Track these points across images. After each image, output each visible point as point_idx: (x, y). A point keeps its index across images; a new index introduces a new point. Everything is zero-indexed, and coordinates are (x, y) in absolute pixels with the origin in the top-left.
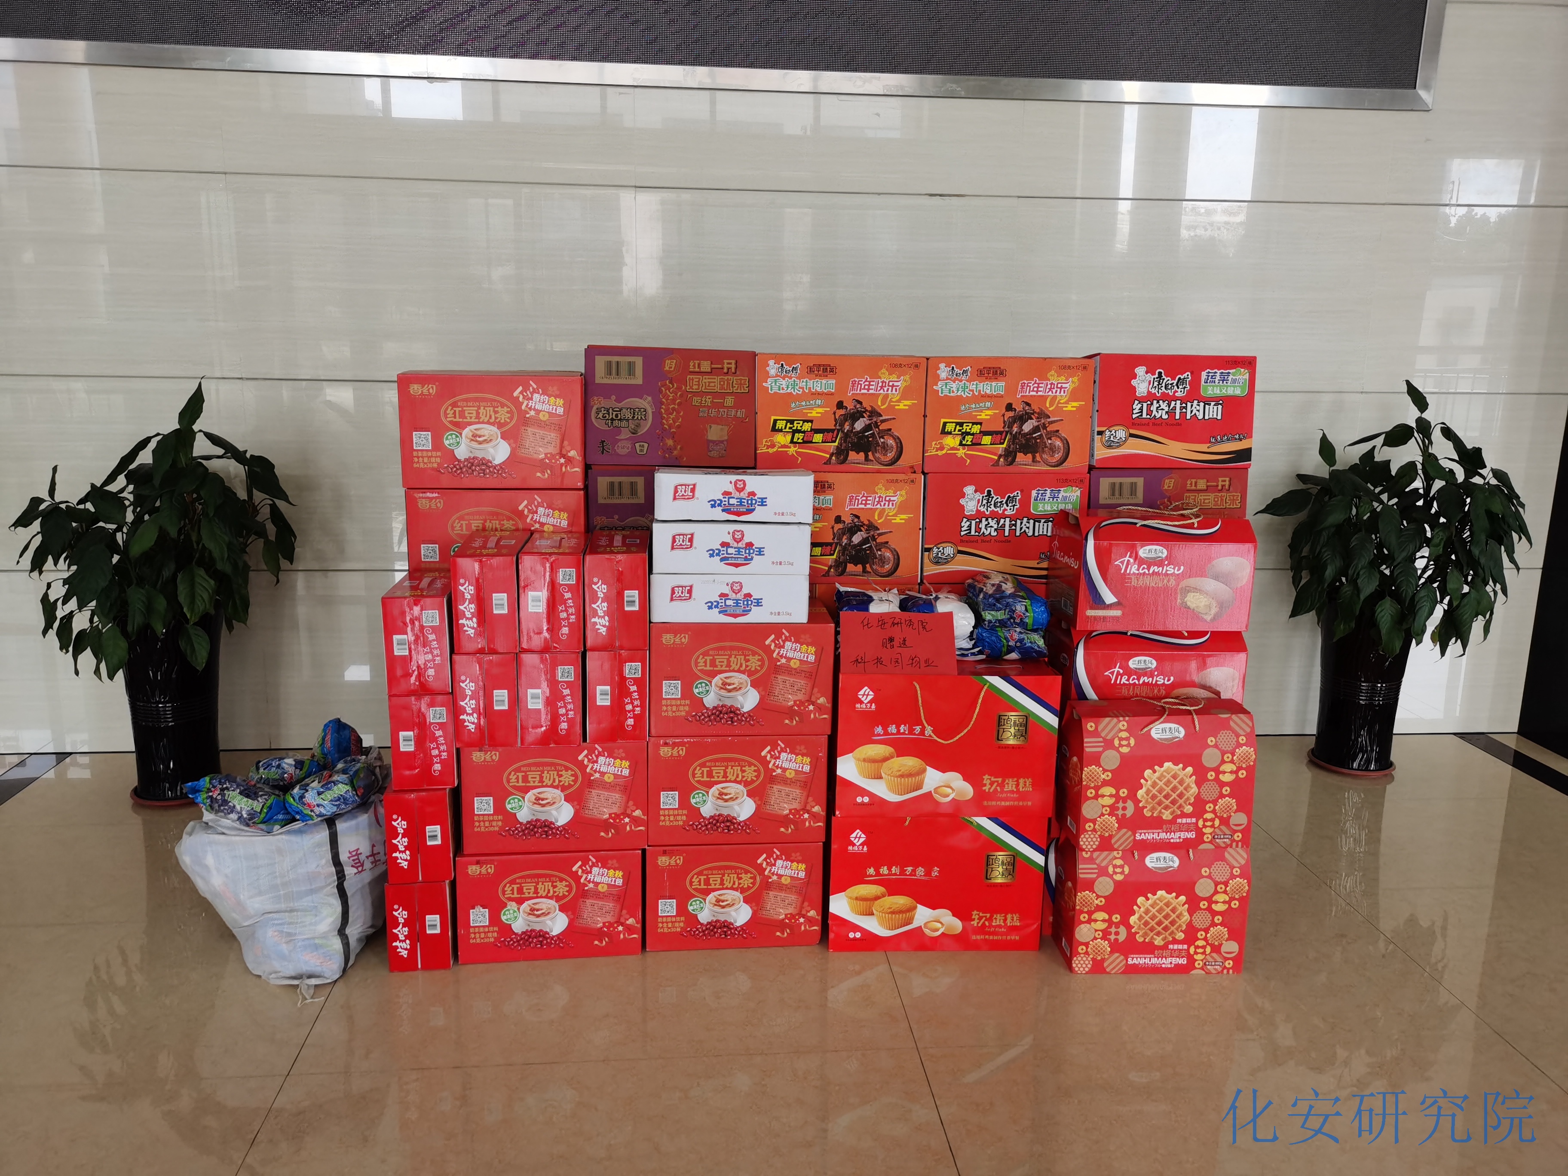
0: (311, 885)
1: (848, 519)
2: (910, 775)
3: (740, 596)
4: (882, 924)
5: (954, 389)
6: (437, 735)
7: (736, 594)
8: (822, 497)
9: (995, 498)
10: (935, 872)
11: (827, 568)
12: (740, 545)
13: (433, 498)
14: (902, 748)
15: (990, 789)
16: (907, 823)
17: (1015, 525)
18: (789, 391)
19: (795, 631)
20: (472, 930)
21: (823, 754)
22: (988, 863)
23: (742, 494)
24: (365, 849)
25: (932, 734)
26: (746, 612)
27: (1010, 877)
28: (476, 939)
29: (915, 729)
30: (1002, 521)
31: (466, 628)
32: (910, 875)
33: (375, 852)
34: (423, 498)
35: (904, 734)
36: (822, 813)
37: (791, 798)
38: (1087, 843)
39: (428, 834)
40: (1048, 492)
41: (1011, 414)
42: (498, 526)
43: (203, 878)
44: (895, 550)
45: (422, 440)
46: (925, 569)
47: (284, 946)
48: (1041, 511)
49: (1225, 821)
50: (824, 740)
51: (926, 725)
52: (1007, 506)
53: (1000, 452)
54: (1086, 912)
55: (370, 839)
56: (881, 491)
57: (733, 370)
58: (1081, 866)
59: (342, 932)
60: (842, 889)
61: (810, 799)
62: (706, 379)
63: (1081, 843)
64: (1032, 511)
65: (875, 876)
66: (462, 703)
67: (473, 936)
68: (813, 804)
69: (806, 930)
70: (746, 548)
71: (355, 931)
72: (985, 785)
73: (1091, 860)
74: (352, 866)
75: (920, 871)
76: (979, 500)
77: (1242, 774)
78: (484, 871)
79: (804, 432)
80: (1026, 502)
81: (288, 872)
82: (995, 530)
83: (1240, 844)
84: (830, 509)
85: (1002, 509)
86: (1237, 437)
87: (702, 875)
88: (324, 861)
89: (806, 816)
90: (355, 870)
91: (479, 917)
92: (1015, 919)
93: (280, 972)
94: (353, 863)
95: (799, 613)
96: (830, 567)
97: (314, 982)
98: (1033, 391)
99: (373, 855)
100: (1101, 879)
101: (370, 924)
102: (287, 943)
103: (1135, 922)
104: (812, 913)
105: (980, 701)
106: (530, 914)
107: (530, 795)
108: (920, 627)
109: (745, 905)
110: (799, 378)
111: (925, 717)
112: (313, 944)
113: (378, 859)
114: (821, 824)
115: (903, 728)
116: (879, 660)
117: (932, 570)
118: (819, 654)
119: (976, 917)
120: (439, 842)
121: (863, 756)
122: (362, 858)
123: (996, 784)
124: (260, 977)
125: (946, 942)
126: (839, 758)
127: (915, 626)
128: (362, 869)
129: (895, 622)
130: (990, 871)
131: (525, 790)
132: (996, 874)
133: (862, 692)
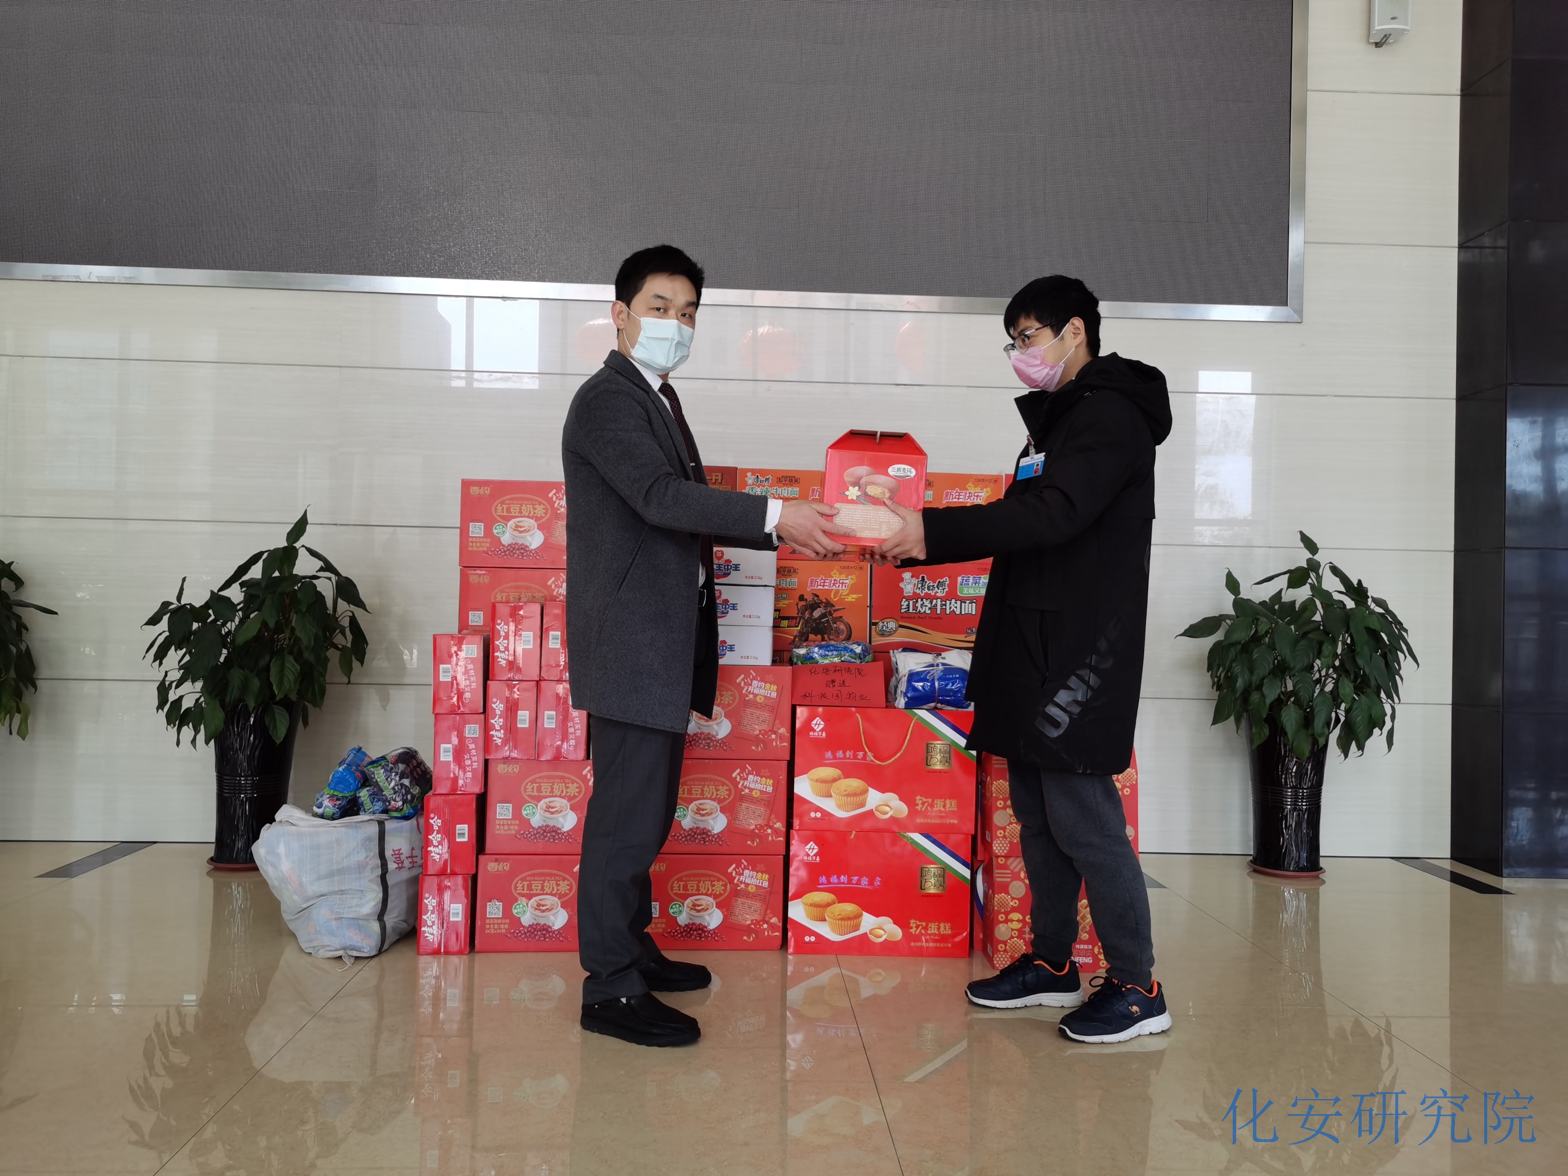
0: (360, 873)
1: (809, 598)
2: (855, 795)
4: (833, 930)
6: (471, 748)
8: (788, 580)
9: (928, 582)
10: (878, 882)
11: (792, 638)
13: (482, 574)
14: (848, 771)
15: (921, 808)
16: (853, 836)
19: (760, 672)
20: (488, 921)
21: (783, 776)
22: (922, 874)
23: (720, 561)
24: (405, 851)
25: (873, 759)
28: (491, 930)
29: (858, 755)
30: (934, 601)
31: (499, 660)
32: (857, 884)
33: (413, 855)
34: (473, 574)
35: (849, 758)
36: (782, 829)
37: (757, 814)
38: (999, 848)
39: (457, 832)
40: (971, 578)
43: (273, 865)
45: (477, 530)
46: (872, 640)
47: (334, 923)
48: (966, 594)
50: (784, 764)
51: (867, 750)
52: (938, 589)
54: (1003, 913)
55: (411, 842)
56: (836, 576)
59: (381, 917)
60: (798, 895)
61: (773, 816)
63: (994, 848)
64: (959, 594)
65: (826, 884)
66: (492, 721)
67: (488, 926)
68: (775, 821)
69: (769, 935)
70: (722, 604)
71: (391, 919)
72: (917, 805)
73: (1005, 867)
74: (394, 862)
75: (865, 881)
76: (915, 584)
78: (500, 868)
80: (953, 586)
81: (343, 859)
82: (930, 608)
84: (795, 589)
85: (934, 591)
87: (682, 881)
88: (372, 854)
89: (769, 831)
90: (396, 866)
91: (494, 910)
92: (947, 928)
93: (327, 946)
94: (395, 860)
95: (765, 658)
96: (795, 637)
97: (355, 954)
98: (954, 497)
99: (411, 857)
100: (1014, 883)
101: (403, 918)
102: (336, 919)
104: (774, 920)
106: (536, 909)
107: (542, 804)
108: (857, 672)
109: (717, 910)
110: (771, 486)
111: (866, 744)
112: (356, 922)
113: (415, 859)
114: (781, 839)
115: (848, 753)
116: (823, 696)
117: (878, 640)
118: (780, 692)
119: (914, 925)
120: (465, 839)
121: (816, 777)
122: (403, 857)
123: (926, 804)
124: (311, 953)
125: (889, 948)
126: (796, 779)
127: (853, 672)
128: (402, 867)
129: (837, 669)
130: (923, 881)
131: (538, 799)
132: (928, 884)
133: (814, 722)
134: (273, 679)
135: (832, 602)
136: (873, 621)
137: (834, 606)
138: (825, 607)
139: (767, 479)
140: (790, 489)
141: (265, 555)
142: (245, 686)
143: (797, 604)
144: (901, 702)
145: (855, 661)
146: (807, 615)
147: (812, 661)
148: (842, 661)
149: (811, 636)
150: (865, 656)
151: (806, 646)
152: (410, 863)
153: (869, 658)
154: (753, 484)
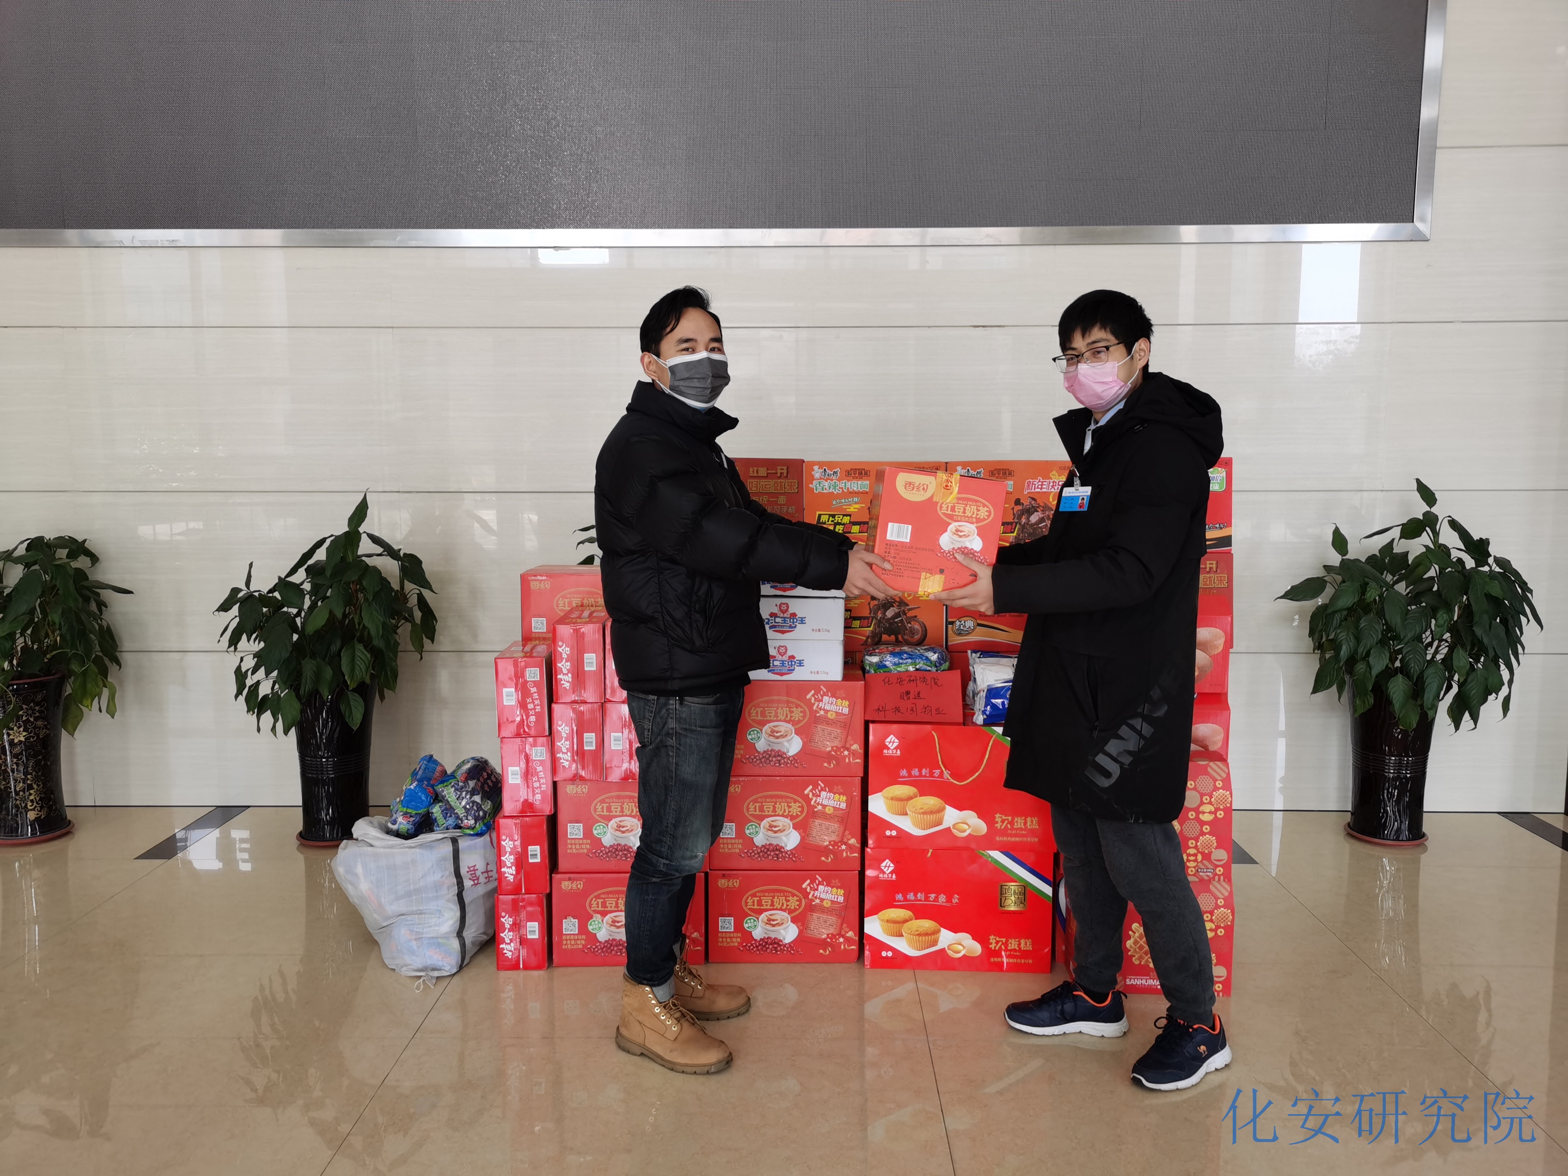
0: (437, 892)
1: (883, 598)
2: (931, 812)
3: (785, 658)
4: (911, 944)
6: (538, 770)
7: (782, 656)
10: (956, 899)
11: (865, 638)
12: (785, 615)
13: (543, 580)
14: (924, 789)
15: (1001, 826)
16: (929, 854)
18: (830, 491)
19: (832, 688)
20: (564, 937)
21: (857, 794)
22: (1001, 891)
24: (481, 867)
25: (950, 778)
26: (791, 671)
27: (1022, 905)
28: (567, 945)
29: (934, 773)
31: (562, 682)
32: (934, 901)
33: (489, 870)
34: (535, 580)
35: (925, 776)
36: (857, 845)
37: (830, 831)
39: (529, 853)
41: (1020, 507)
42: (594, 604)
43: (352, 884)
44: (923, 623)
46: (949, 639)
47: (414, 943)
49: (1207, 857)
50: (858, 781)
51: (944, 769)
55: (485, 859)
57: (785, 475)
59: (460, 934)
60: (875, 912)
61: (847, 832)
62: (763, 482)
65: (903, 901)
66: (559, 744)
67: (565, 942)
68: (849, 837)
69: (845, 949)
70: (790, 618)
71: (469, 935)
72: (997, 823)
74: (470, 879)
75: (942, 898)
77: (1220, 814)
78: (574, 886)
79: (844, 524)
81: (419, 879)
83: (1222, 878)
86: (1218, 526)
87: (756, 896)
88: (447, 873)
89: (844, 847)
90: (472, 883)
91: (570, 926)
92: (1028, 944)
94: (471, 877)
95: (835, 672)
96: (868, 637)
97: (436, 974)
98: (1038, 488)
99: (487, 872)
101: (481, 931)
102: (416, 940)
104: (850, 934)
105: (989, 748)
106: (612, 925)
107: (613, 823)
108: (933, 683)
109: (792, 924)
110: (839, 480)
111: (942, 763)
112: (436, 943)
113: (490, 874)
114: (856, 855)
115: (924, 771)
116: (897, 709)
117: (955, 640)
118: (852, 707)
119: (994, 941)
120: (538, 860)
121: (891, 795)
122: (478, 873)
123: (1006, 822)
124: (394, 970)
125: (967, 963)
126: (870, 797)
127: (929, 682)
128: (478, 884)
129: (912, 679)
130: (1003, 899)
131: (609, 819)
132: (1009, 902)
133: (888, 740)
134: (345, 669)
135: (906, 601)
136: (950, 620)
137: (908, 605)
138: (898, 606)
139: (835, 473)
140: (860, 483)
141: (328, 542)
142: (318, 676)
143: (869, 604)
144: (979, 719)
145: (930, 668)
146: (880, 615)
147: (885, 670)
148: (917, 670)
149: (885, 637)
150: (941, 664)
151: (879, 653)
152: (486, 878)
153: (946, 666)
154: (821, 478)
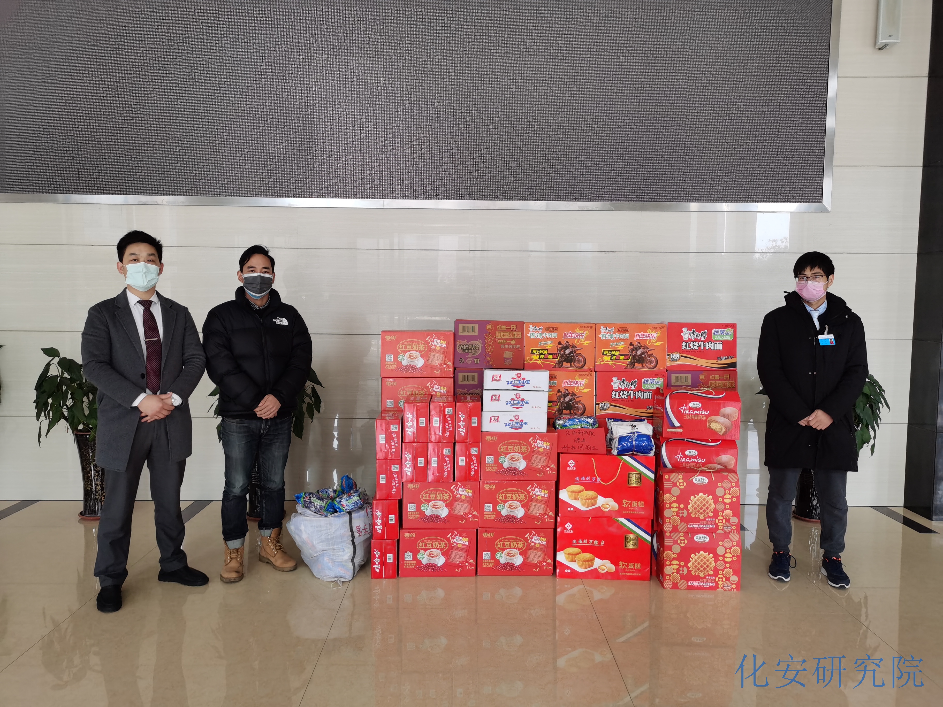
0: (342, 539)
1: (563, 391)
2: (591, 499)
3: (519, 421)
4: (580, 566)
5: (608, 337)
6: (395, 477)
7: (517, 420)
8: (552, 381)
9: (626, 382)
10: (603, 543)
11: (554, 412)
12: (519, 400)
13: (392, 381)
14: (587, 487)
15: (625, 506)
16: (590, 520)
17: (635, 394)
18: (538, 338)
19: (541, 436)
20: (405, 562)
22: (625, 539)
23: (520, 379)
25: (600, 481)
26: (521, 428)
27: (636, 546)
28: (406, 566)
29: (592, 479)
30: (630, 392)
31: (408, 432)
32: (592, 544)
33: (366, 528)
34: (388, 381)
35: (588, 481)
36: (553, 515)
37: (540, 508)
38: (667, 528)
39: (389, 519)
40: (649, 380)
41: (632, 347)
42: (418, 393)
43: (298, 536)
44: (584, 404)
45: (389, 358)
46: (596, 412)
47: (331, 564)
48: (646, 388)
49: (728, 521)
50: (554, 483)
51: (597, 477)
52: (632, 385)
53: (628, 363)
54: (668, 561)
55: (364, 523)
56: (577, 379)
57: (515, 329)
58: (666, 540)
59: (353, 560)
60: (562, 549)
61: (548, 509)
62: (504, 333)
63: (665, 528)
64: (642, 388)
65: (576, 544)
66: (405, 463)
69: (546, 568)
70: (521, 401)
71: (357, 561)
72: (623, 504)
73: (670, 537)
74: (357, 533)
75: (596, 542)
76: (619, 383)
77: (734, 500)
78: (411, 536)
79: (544, 354)
80: (640, 384)
81: (333, 533)
82: (627, 396)
83: (735, 531)
84: (556, 386)
85: (629, 387)
86: (730, 357)
87: (502, 542)
89: (546, 516)
91: (408, 556)
92: (639, 566)
93: (328, 576)
94: (358, 531)
95: (543, 429)
96: (556, 411)
98: (641, 337)
100: (675, 546)
103: (691, 566)
104: (549, 561)
105: (620, 467)
106: (429, 556)
107: (431, 504)
109: (520, 556)
110: (542, 332)
111: (597, 474)
112: (342, 565)
113: (367, 530)
114: (553, 520)
115: (587, 478)
116: (573, 447)
117: (599, 413)
118: (551, 446)
119: (622, 564)
120: (394, 522)
121: (571, 490)
122: (361, 530)
123: (628, 504)
126: (560, 491)
127: (588, 434)
128: (361, 535)
129: (580, 432)
130: (626, 543)
131: (429, 501)
132: (629, 544)
133: (570, 462)
135: (575, 393)
136: (597, 403)
138: (571, 395)
140: (553, 334)
143: (557, 394)
144: (615, 452)
145: (589, 427)
146: (562, 400)
147: (566, 427)
149: (564, 411)
150: (594, 425)
151: (563, 419)
152: (365, 532)
153: (597, 426)
154: (533, 331)
